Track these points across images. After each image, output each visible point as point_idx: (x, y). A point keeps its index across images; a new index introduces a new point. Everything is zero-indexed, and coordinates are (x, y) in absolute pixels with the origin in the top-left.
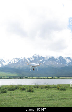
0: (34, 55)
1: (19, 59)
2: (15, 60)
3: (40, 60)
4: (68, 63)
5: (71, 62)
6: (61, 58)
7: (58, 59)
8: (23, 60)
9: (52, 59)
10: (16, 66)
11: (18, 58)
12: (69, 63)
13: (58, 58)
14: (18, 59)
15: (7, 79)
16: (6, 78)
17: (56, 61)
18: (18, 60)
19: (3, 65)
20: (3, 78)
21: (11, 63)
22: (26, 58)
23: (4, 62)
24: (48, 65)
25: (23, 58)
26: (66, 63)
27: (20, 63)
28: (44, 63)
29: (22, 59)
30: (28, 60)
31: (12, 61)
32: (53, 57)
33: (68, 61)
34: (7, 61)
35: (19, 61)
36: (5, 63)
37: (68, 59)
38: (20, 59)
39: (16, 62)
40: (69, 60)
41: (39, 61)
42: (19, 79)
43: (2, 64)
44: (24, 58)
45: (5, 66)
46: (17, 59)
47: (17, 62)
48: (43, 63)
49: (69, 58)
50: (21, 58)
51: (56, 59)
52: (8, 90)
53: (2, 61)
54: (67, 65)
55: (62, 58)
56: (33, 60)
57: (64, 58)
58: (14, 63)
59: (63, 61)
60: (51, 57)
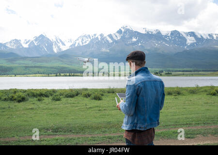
0: (120, 29)
1: (92, 38)
2: (83, 40)
3: (132, 38)
4: (189, 44)
5: (195, 43)
6: (175, 33)
7: (169, 37)
8: (100, 39)
9: (158, 36)
10: (86, 52)
11: (89, 36)
12: (192, 45)
13: (169, 35)
14: (90, 38)
15: (70, 76)
17: (166, 41)
18: (89, 40)
19: (60, 49)
20: (63, 74)
21: (76, 45)
22: (105, 36)
23: (63, 44)
24: (149, 48)
25: (98, 35)
26: (186, 45)
27: (93, 46)
28: (140, 46)
29: (97, 38)
30: (109, 39)
31: (77, 42)
32: (159, 33)
33: (190, 40)
34: (67, 41)
35: (92, 41)
36: (64, 46)
37: (189, 36)
38: (93, 37)
39: (86, 44)
40: (193, 38)
41: (132, 41)
43: (59, 47)
44: (101, 35)
45: (65, 51)
46: (86, 37)
47: (88, 42)
48: (140, 44)
49: (192, 34)
50: (95, 35)
51: (166, 36)
52: (64, 97)
53: (59, 41)
54: (188, 49)
55: (179, 33)
56: (119, 39)
57: (183, 34)
58: (81, 45)
59: (180, 40)
60: (154, 33)
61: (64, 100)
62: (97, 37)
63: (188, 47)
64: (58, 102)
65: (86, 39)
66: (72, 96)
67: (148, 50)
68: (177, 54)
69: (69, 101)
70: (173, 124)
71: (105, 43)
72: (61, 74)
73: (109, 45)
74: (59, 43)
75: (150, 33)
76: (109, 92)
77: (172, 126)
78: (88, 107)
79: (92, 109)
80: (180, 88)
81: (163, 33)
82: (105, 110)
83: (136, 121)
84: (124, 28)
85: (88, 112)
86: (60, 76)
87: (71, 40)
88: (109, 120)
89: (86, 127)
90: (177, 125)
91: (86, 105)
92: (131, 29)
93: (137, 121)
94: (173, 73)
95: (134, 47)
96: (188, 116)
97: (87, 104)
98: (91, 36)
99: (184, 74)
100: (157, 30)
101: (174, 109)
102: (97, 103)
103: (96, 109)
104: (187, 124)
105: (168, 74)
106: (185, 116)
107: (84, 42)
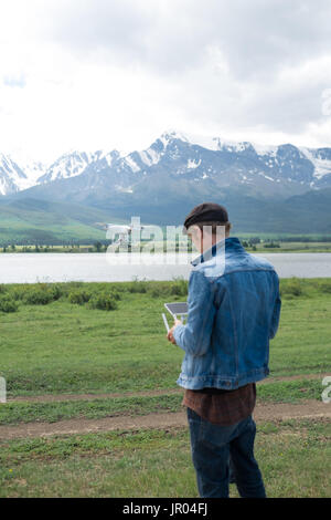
0: (158, 140)
1: (90, 160)
2: (69, 165)
3: (186, 162)
4: (319, 178)
6: (287, 151)
7: (273, 159)
8: (109, 164)
9: (248, 157)
10: (76, 194)
11: (84, 155)
12: (327, 178)
13: (274, 155)
14: (87, 160)
15: (37, 251)
16: (33, 247)
17: (267, 169)
18: (85, 165)
19: (14, 187)
20: (20, 247)
21: (53, 177)
22: (122, 155)
23: (22, 174)
24: (227, 185)
25: (106, 155)
26: (312, 179)
27: (94, 179)
28: (206, 179)
30: (132, 164)
31: (56, 170)
32: (250, 150)
33: (321, 168)
34: (32, 166)
35: (91, 168)
36: (23, 180)
37: (320, 157)
38: (93, 157)
39: (76, 174)
41: (186, 169)
42: (91, 251)
43: (10, 181)
44: (114, 154)
45: (25, 191)
46: (78, 157)
47: (81, 171)
48: (205, 177)
49: (327, 153)
50: (98, 153)
51: (267, 158)
52: (25, 304)
53: (10, 167)
54: (317, 189)
55: (296, 151)
56: (155, 161)
57: (306, 152)
58: (66, 177)
59: (298, 167)
60: (239, 149)
61: (25, 310)
62: (104, 159)
63: (318, 183)
64: (10, 315)
65: (78, 163)
66: (44, 302)
67: (225, 191)
68: (292, 200)
69: (36, 313)
70: (285, 366)
71: (123, 171)
72: (17, 247)
73: (130, 179)
74: (11, 171)
75: (230, 150)
76: (132, 291)
77: (284, 372)
78: (83, 326)
79: (94, 333)
80: (299, 280)
81: (261, 151)
82: (124, 333)
83: (212, 368)
84: (167, 136)
85: (84, 339)
86: (14, 250)
87: (40, 165)
88: (135, 360)
89: (81, 375)
90: (295, 369)
91: (79, 322)
92: (184, 140)
93: (216, 368)
94: (283, 245)
95: (191, 182)
96: (321, 347)
97: (82, 321)
98: (89, 157)
99: (307, 248)
100: (245, 143)
101: (287, 331)
102: (106, 316)
103: (103, 331)
104: (318, 366)
105: (272, 246)
106: (313, 347)
107: (71, 169)
